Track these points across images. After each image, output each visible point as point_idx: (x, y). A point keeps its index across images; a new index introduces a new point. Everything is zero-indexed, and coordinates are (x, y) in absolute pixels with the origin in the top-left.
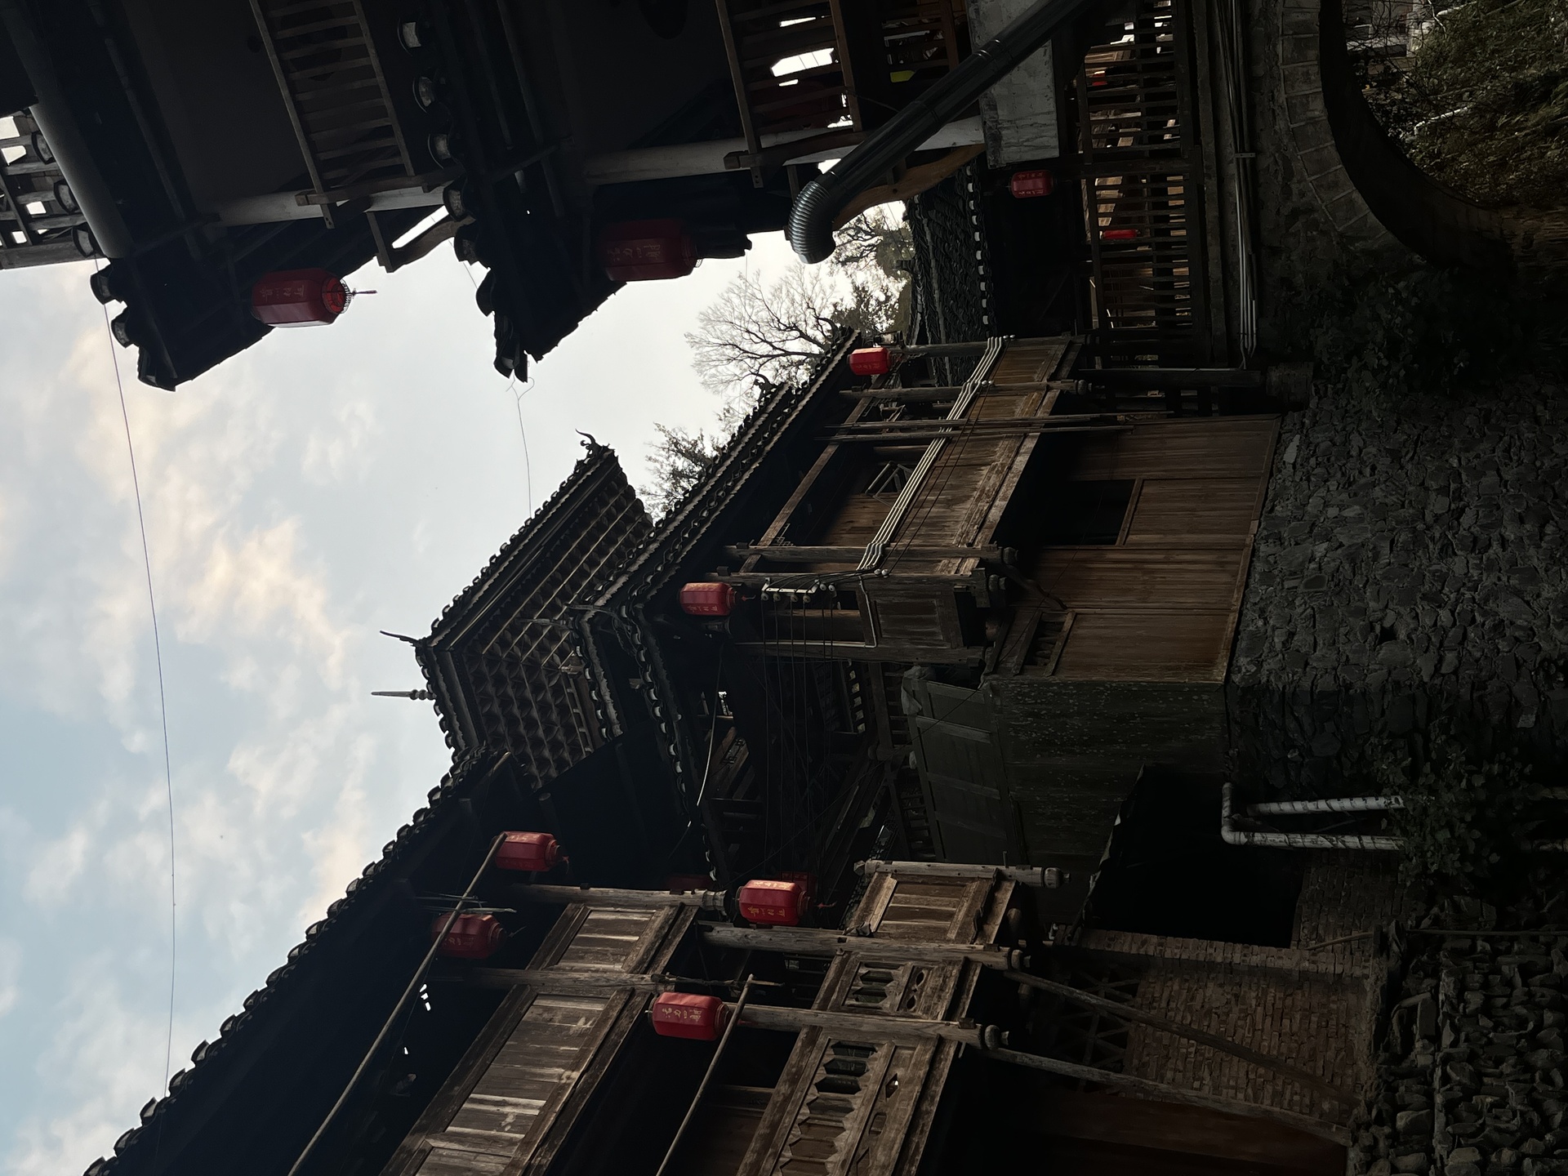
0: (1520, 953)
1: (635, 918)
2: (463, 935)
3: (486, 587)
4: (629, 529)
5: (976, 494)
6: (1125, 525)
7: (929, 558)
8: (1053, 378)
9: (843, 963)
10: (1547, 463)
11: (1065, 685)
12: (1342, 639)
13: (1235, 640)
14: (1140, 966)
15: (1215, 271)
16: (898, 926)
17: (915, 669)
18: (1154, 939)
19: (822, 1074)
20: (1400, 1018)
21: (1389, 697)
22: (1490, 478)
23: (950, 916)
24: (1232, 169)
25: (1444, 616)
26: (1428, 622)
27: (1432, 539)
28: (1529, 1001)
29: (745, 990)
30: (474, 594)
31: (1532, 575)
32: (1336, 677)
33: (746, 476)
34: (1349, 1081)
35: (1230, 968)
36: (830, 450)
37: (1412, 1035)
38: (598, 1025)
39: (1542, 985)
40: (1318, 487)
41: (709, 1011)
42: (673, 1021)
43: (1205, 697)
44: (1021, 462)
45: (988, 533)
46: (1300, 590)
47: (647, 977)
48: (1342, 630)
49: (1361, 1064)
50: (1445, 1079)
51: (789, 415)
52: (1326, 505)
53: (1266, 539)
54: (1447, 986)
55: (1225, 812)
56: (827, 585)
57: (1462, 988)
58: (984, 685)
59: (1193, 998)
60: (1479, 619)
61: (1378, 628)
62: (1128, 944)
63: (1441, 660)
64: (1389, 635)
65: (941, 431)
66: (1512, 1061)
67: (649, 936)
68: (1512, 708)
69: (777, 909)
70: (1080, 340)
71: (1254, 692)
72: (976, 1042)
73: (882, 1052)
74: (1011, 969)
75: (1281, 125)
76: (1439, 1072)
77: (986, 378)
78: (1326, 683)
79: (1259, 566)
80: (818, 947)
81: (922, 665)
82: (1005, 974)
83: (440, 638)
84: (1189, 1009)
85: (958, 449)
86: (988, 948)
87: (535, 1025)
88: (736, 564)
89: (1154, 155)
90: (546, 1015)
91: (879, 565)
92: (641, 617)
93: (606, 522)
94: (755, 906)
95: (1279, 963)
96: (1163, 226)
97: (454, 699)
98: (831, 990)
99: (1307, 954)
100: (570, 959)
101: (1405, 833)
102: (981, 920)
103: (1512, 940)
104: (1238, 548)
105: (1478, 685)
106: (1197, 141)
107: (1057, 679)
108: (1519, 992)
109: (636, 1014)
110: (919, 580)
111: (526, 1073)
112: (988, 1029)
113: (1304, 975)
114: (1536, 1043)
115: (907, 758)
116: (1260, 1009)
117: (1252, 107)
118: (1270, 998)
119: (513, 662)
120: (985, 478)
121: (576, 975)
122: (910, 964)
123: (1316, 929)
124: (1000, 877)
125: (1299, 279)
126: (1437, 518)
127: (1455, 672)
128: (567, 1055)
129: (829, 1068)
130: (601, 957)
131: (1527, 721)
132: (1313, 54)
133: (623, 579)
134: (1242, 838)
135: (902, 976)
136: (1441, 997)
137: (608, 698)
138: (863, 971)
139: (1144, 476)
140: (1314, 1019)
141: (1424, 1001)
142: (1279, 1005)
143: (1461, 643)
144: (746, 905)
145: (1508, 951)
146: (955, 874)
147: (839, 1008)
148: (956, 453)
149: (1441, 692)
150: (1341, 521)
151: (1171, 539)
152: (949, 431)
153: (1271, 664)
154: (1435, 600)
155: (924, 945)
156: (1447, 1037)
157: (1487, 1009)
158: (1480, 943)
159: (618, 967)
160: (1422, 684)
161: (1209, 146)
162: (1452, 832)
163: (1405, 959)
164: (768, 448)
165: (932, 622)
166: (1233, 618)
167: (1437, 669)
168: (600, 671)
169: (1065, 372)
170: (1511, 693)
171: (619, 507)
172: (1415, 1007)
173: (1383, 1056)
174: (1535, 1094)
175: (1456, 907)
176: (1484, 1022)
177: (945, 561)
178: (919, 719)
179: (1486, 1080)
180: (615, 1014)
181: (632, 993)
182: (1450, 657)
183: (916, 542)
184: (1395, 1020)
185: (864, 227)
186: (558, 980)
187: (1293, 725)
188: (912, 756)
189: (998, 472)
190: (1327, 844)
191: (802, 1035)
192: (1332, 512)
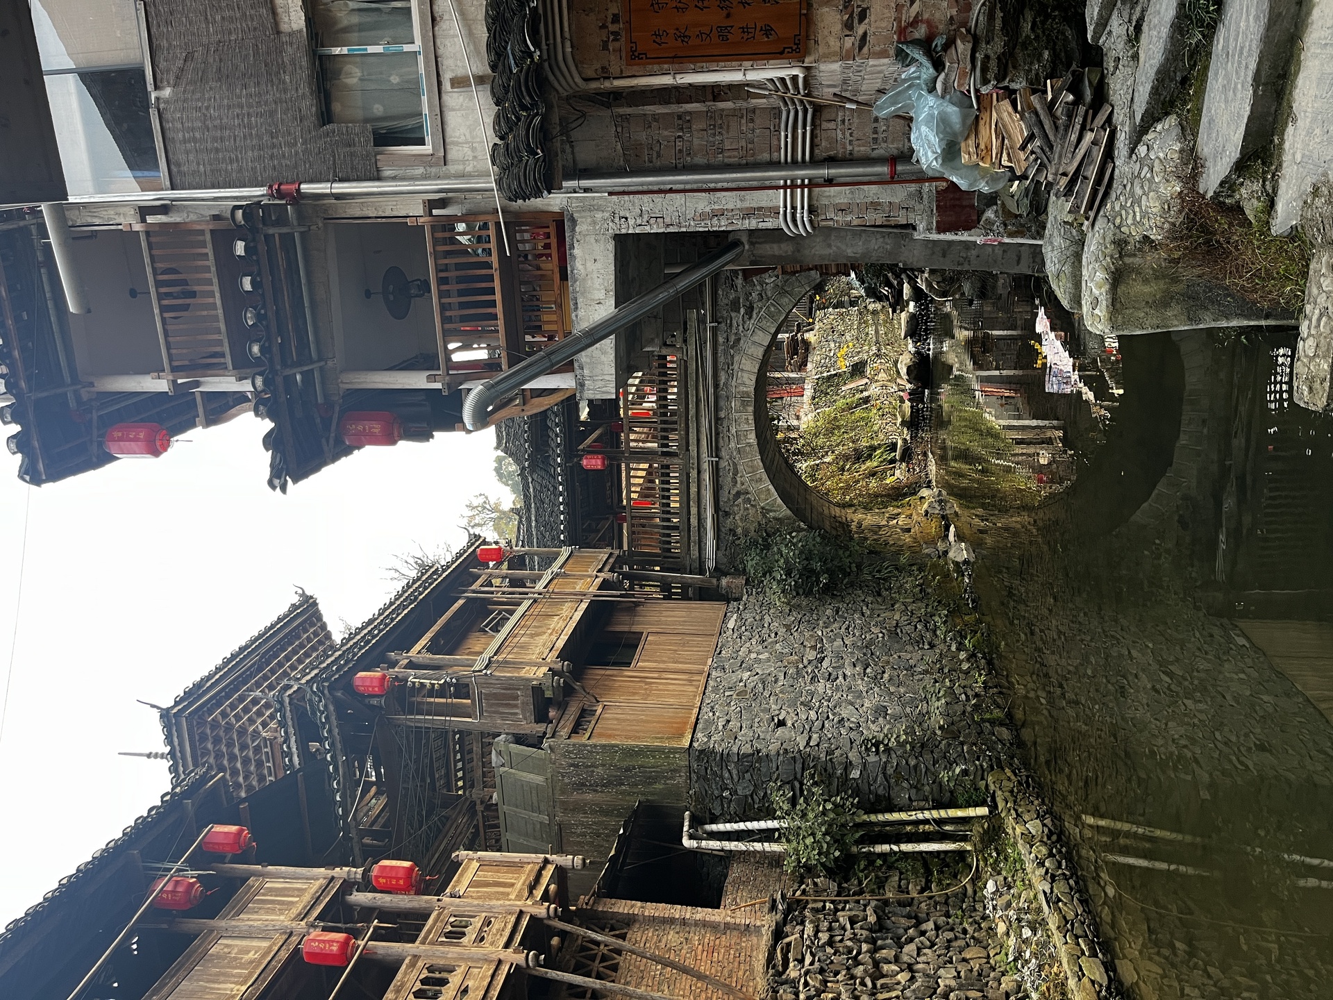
0: (850, 910)
1: (298, 886)
2: (174, 892)
3: (217, 677)
4: (321, 648)
5: (549, 631)
6: (636, 657)
7: (518, 665)
8: (600, 571)
9: (439, 915)
10: (868, 637)
11: (595, 746)
12: (756, 725)
13: (696, 723)
14: (630, 921)
15: (694, 521)
16: (478, 892)
17: (503, 736)
18: (639, 904)
19: (418, 986)
20: (782, 949)
21: (781, 758)
22: (839, 642)
23: (512, 885)
24: (705, 466)
25: (813, 715)
26: (804, 717)
27: (807, 672)
28: (854, 938)
29: (371, 930)
30: (207, 681)
31: (859, 695)
32: (752, 746)
33: (406, 612)
34: (751, 990)
35: (684, 922)
36: (461, 602)
37: (788, 959)
38: (264, 956)
39: (862, 928)
40: (745, 642)
41: (344, 945)
42: (318, 951)
43: (677, 756)
44: (578, 616)
45: (555, 653)
46: (734, 696)
47: (303, 923)
48: (757, 720)
49: (758, 979)
50: (806, 984)
51: (436, 580)
52: (750, 652)
53: (716, 668)
54: (809, 929)
55: (685, 829)
56: (451, 679)
57: (817, 931)
58: (545, 745)
59: (660, 941)
60: (831, 717)
61: (776, 721)
62: (623, 907)
63: (810, 738)
64: (782, 723)
65: (530, 595)
66: (844, 972)
67: (307, 898)
68: (848, 766)
69: (398, 879)
70: (616, 552)
71: (705, 754)
72: (523, 963)
73: (460, 971)
74: (549, 917)
75: (732, 445)
76: (802, 981)
77: (561, 568)
78: (747, 749)
79: (711, 683)
80: (424, 905)
81: (507, 734)
82: (545, 921)
83: (180, 707)
84: (658, 947)
85: (540, 606)
86: (535, 903)
87: (218, 956)
88: (393, 664)
89: (665, 454)
90: (226, 950)
91: (485, 668)
92: (326, 692)
93: (306, 643)
94: (383, 877)
95: (713, 918)
96: (667, 494)
97: (182, 751)
98: (429, 932)
99: (729, 912)
100: (247, 913)
101: (788, 841)
102: (532, 888)
103: (846, 902)
104: (700, 673)
105: (829, 752)
106: (688, 450)
107: (590, 742)
108: (848, 934)
109: (292, 948)
110: (510, 678)
111: (207, 987)
112: (531, 953)
113: (727, 925)
114: (857, 963)
115: (491, 797)
116: (700, 947)
117: (717, 434)
118: (706, 940)
119: (229, 727)
120: (555, 623)
121: (251, 923)
122: (484, 915)
123: (735, 899)
124: (546, 861)
125: (739, 531)
126: (810, 662)
127: (818, 745)
128: (240, 975)
129: (423, 982)
130: (269, 911)
131: (855, 774)
132: (751, 409)
133: (316, 671)
134: (694, 844)
135: (477, 923)
136: (805, 936)
137: (294, 750)
138: (452, 919)
139: (649, 630)
140: (732, 952)
141: (796, 939)
142: (712, 944)
143: (821, 729)
144: (377, 877)
145: (843, 909)
146: (517, 860)
147: (432, 943)
148: (537, 609)
149: (809, 755)
150: (757, 661)
151: (662, 666)
152: (536, 595)
153: (716, 737)
154: (807, 705)
155: (494, 902)
156: (808, 959)
157: (830, 943)
158: (828, 905)
159: (282, 918)
160: (800, 751)
161: (694, 453)
162: (814, 838)
163: (786, 913)
164: (421, 597)
165: (516, 706)
166: (696, 711)
167: (808, 743)
168: (291, 730)
169: (607, 568)
170: (847, 757)
171: (316, 634)
172: (791, 942)
173: (771, 971)
174: (856, 992)
175: (815, 884)
176: (829, 950)
177: (528, 668)
178: (502, 769)
179: (829, 984)
180: (276, 948)
181: (291, 934)
182: (815, 736)
183: (510, 656)
184: (779, 951)
185: (488, 506)
186: (237, 927)
187: (727, 775)
188: (495, 795)
189: (564, 620)
190: (744, 848)
191: (407, 961)
192: (753, 656)
